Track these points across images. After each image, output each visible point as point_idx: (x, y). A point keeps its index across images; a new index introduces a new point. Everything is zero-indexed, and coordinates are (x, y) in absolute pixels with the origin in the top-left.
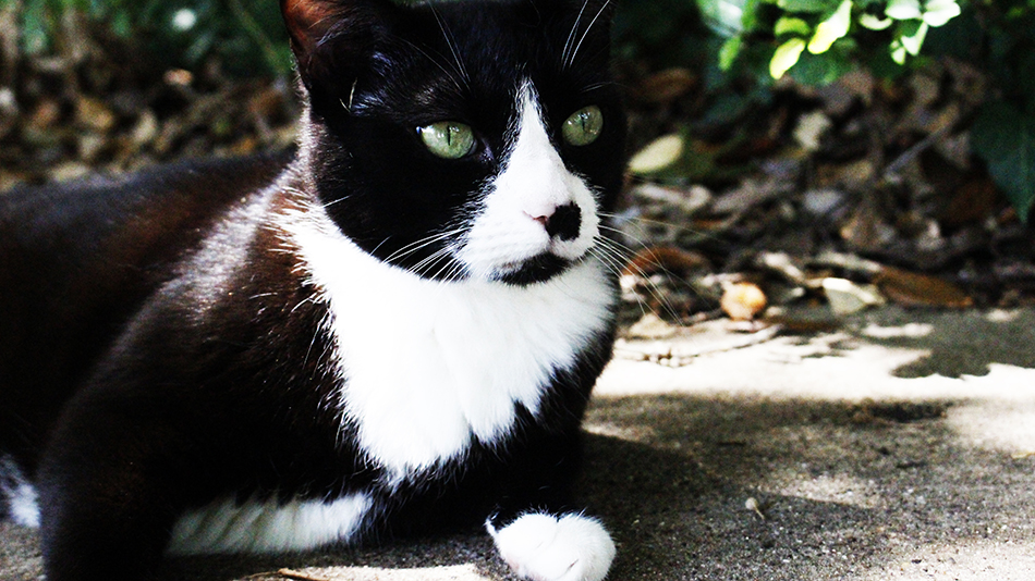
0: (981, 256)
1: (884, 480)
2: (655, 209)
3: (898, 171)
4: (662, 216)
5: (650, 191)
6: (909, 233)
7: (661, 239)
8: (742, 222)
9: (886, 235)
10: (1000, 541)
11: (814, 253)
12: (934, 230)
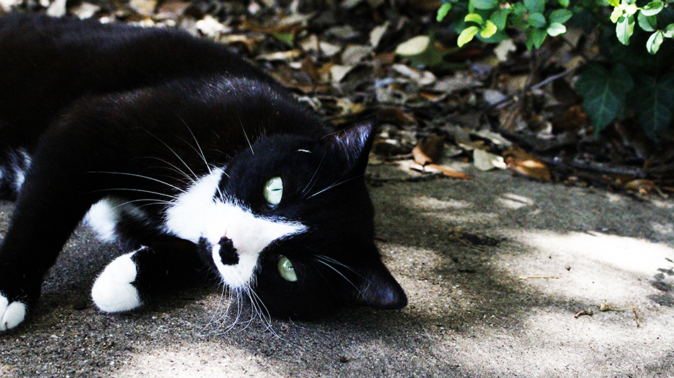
0: (571, 149)
1: (447, 277)
2: (402, 81)
3: (542, 88)
4: (403, 87)
5: (402, 68)
6: (535, 127)
7: (397, 101)
8: (445, 100)
9: (521, 126)
10: (487, 323)
11: (478, 129)
12: (549, 129)
